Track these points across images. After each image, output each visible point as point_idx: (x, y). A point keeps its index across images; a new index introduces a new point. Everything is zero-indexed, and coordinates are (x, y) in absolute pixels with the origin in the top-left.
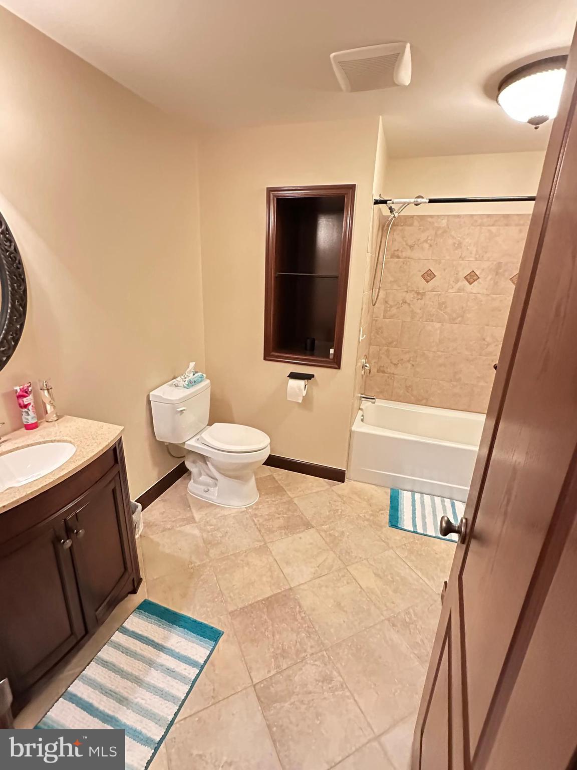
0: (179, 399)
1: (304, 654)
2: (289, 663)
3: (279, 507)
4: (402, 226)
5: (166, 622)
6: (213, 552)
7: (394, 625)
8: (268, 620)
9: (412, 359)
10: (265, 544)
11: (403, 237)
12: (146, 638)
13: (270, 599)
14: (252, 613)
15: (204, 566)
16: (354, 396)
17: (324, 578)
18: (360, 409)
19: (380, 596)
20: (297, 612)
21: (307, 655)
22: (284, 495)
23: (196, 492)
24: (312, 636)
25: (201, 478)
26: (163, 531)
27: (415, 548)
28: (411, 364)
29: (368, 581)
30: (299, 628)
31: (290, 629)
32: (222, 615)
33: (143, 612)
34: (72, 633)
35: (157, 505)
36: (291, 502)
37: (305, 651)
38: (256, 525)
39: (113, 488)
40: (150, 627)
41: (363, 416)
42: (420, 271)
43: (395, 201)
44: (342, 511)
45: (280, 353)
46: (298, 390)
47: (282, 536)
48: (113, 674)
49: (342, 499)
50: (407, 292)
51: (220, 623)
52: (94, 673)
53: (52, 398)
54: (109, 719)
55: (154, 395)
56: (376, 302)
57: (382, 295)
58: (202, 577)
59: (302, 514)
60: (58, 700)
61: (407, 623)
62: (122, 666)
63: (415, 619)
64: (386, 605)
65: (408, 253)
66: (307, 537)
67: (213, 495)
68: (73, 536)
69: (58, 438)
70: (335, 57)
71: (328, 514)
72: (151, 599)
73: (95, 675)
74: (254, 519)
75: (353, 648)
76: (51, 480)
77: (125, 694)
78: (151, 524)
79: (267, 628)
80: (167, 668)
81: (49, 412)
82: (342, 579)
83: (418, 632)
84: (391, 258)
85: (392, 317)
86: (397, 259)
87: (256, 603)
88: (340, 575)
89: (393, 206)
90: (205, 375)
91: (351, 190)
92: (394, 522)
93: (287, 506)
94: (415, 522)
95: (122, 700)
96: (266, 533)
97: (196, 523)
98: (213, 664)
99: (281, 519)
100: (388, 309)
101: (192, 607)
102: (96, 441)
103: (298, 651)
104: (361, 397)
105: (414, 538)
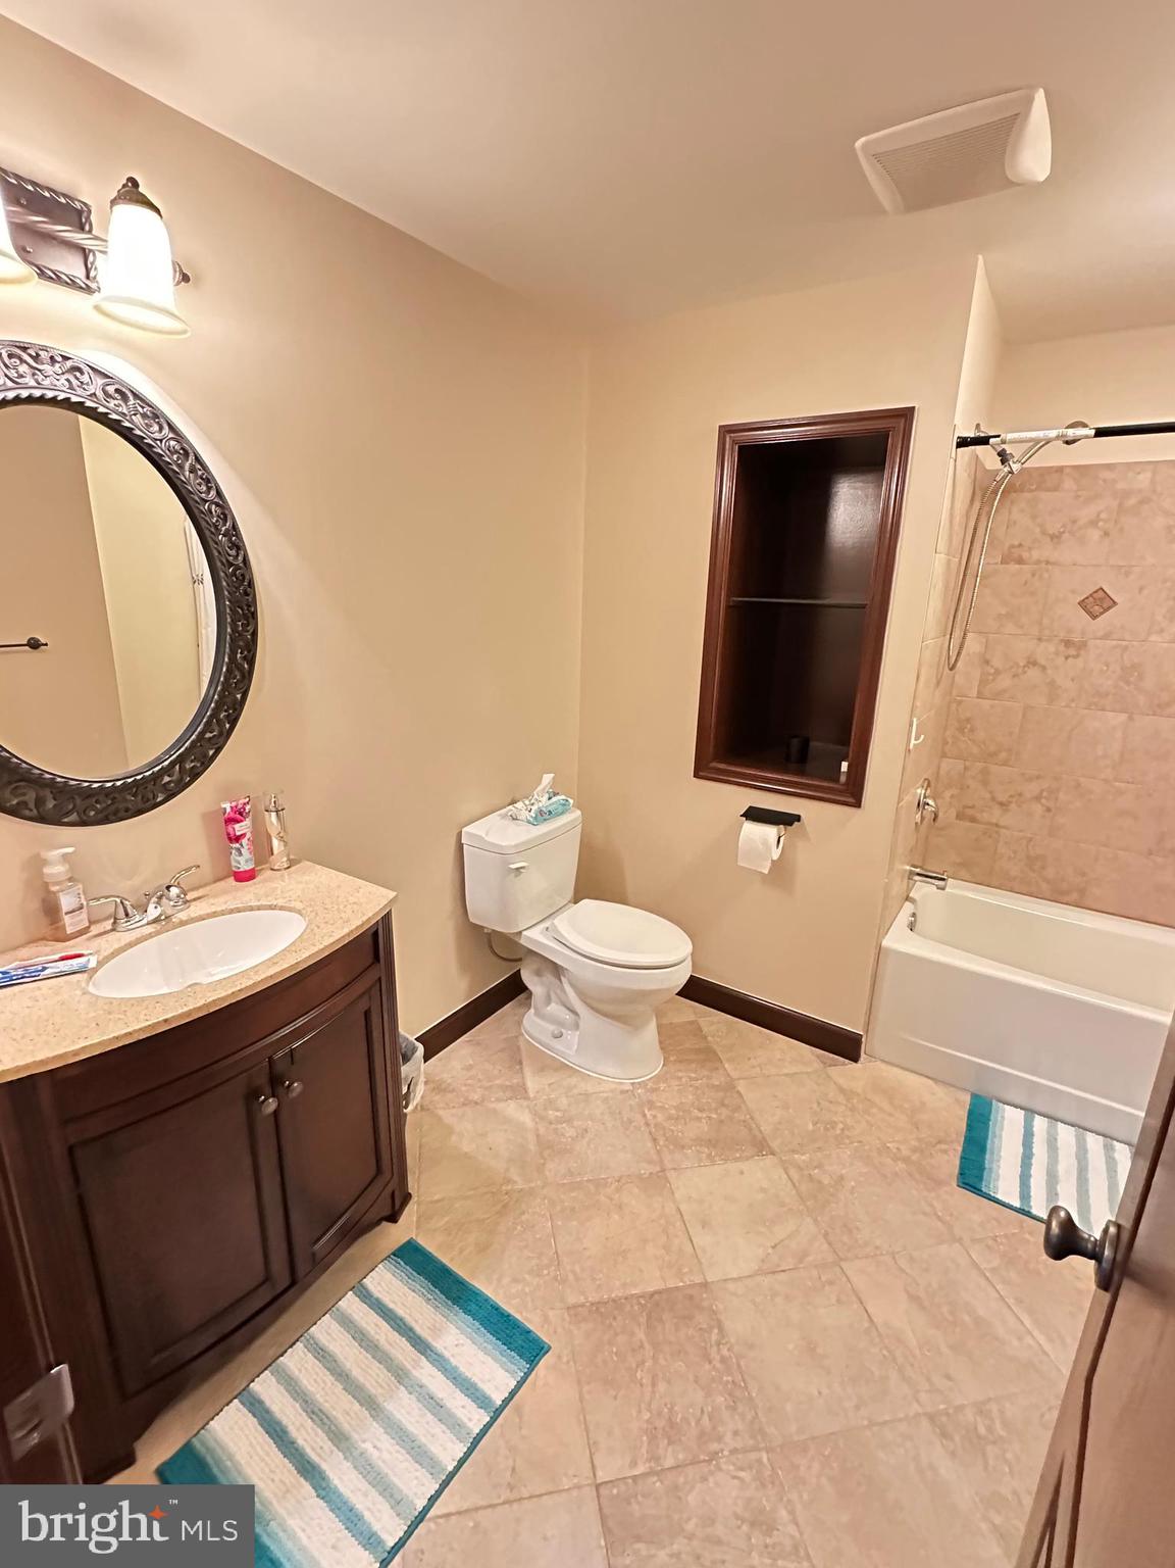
0: (516, 846)
1: (715, 1446)
2: (681, 1456)
3: (704, 1094)
4: (1031, 491)
5: (442, 1296)
6: (554, 1168)
7: (944, 1435)
8: (647, 1345)
9: (1045, 794)
10: (663, 1170)
11: (1034, 517)
12: (401, 1320)
13: (656, 1297)
14: (615, 1318)
15: (531, 1192)
16: (891, 869)
17: (782, 1277)
18: (908, 898)
19: (917, 1352)
20: (713, 1343)
21: (722, 1451)
22: (717, 1069)
23: (536, 1035)
24: (740, 1408)
25: (549, 1008)
26: (464, 1104)
27: (1020, 1252)
28: (1043, 805)
29: (892, 1312)
30: (713, 1380)
31: (691, 1378)
32: (552, 1309)
33: (402, 1263)
34: (267, 1278)
35: (460, 1051)
36: (730, 1087)
37: (720, 1439)
38: (647, 1124)
39: (366, 1008)
40: (410, 1298)
41: (914, 915)
42: (1073, 592)
43: (1010, 436)
44: (846, 1128)
45: (729, 764)
46: (761, 847)
47: (700, 1160)
48: (329, 1378)
49: (848, 1100)
50: (1040, 639)
51: (546, 1326)
52: (299, 1366)
53: (284, 828)
54: (310, 1468)
55: (468, 833)
56: (956, 661)
57: (973, 645)
58: (524, 1218)
59: (752, 1118)
60: (231, 1401)
61: (979, 1437)
62: (348, 1365)
63: (1003, 1433)
64: (928, 1380)
65: (1046, 551)
66: (758, 1175)
67: (568, 1048)
68: (280, 1091)
69: (280, 902)
70: (865, 146)
71: (810, 1127)
72: (422, 1242)
73: (300, 1370)
74: (646, 1111)
75: (835, 1465)
76: (251, 982)
77: (346, 1427)
78: (443, 1086)
79: (643, 1362)
80: (428, 1394)
81: (275, 851)
82: (827, 1288)
83: (1007, 1470)
84: (1002, 563)
85: (997, 695)
86: (1017, 566)
87: (626, 1298)
88: (823, 1279)
89: (1009, 449)
90: (571, 801)
91: (903, 420)
92: (972, 1175)
93: (721, 1094)
94: (1029, 1187)
95: (338, 1438)
96: (667, 1147)
97: (527, 1098)
98: (518, 1411)
99: (704, 1121)
100: (991, 677)
101: (495, 1277)
102: (343, 915)
103: (702, 1434)
104: (911, 873)
105: (1022, 1227)
